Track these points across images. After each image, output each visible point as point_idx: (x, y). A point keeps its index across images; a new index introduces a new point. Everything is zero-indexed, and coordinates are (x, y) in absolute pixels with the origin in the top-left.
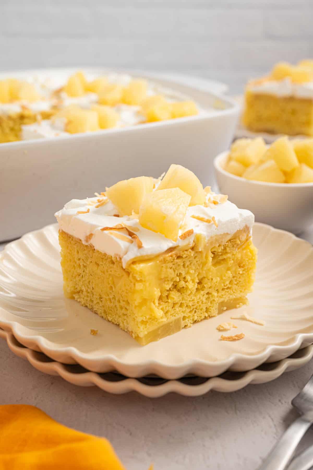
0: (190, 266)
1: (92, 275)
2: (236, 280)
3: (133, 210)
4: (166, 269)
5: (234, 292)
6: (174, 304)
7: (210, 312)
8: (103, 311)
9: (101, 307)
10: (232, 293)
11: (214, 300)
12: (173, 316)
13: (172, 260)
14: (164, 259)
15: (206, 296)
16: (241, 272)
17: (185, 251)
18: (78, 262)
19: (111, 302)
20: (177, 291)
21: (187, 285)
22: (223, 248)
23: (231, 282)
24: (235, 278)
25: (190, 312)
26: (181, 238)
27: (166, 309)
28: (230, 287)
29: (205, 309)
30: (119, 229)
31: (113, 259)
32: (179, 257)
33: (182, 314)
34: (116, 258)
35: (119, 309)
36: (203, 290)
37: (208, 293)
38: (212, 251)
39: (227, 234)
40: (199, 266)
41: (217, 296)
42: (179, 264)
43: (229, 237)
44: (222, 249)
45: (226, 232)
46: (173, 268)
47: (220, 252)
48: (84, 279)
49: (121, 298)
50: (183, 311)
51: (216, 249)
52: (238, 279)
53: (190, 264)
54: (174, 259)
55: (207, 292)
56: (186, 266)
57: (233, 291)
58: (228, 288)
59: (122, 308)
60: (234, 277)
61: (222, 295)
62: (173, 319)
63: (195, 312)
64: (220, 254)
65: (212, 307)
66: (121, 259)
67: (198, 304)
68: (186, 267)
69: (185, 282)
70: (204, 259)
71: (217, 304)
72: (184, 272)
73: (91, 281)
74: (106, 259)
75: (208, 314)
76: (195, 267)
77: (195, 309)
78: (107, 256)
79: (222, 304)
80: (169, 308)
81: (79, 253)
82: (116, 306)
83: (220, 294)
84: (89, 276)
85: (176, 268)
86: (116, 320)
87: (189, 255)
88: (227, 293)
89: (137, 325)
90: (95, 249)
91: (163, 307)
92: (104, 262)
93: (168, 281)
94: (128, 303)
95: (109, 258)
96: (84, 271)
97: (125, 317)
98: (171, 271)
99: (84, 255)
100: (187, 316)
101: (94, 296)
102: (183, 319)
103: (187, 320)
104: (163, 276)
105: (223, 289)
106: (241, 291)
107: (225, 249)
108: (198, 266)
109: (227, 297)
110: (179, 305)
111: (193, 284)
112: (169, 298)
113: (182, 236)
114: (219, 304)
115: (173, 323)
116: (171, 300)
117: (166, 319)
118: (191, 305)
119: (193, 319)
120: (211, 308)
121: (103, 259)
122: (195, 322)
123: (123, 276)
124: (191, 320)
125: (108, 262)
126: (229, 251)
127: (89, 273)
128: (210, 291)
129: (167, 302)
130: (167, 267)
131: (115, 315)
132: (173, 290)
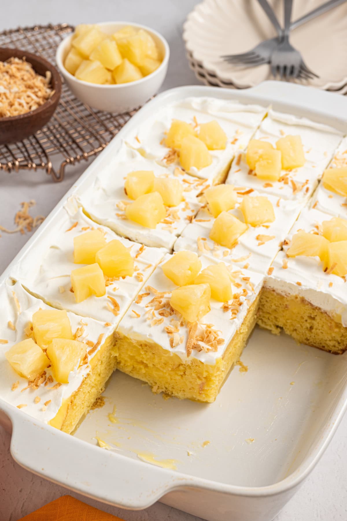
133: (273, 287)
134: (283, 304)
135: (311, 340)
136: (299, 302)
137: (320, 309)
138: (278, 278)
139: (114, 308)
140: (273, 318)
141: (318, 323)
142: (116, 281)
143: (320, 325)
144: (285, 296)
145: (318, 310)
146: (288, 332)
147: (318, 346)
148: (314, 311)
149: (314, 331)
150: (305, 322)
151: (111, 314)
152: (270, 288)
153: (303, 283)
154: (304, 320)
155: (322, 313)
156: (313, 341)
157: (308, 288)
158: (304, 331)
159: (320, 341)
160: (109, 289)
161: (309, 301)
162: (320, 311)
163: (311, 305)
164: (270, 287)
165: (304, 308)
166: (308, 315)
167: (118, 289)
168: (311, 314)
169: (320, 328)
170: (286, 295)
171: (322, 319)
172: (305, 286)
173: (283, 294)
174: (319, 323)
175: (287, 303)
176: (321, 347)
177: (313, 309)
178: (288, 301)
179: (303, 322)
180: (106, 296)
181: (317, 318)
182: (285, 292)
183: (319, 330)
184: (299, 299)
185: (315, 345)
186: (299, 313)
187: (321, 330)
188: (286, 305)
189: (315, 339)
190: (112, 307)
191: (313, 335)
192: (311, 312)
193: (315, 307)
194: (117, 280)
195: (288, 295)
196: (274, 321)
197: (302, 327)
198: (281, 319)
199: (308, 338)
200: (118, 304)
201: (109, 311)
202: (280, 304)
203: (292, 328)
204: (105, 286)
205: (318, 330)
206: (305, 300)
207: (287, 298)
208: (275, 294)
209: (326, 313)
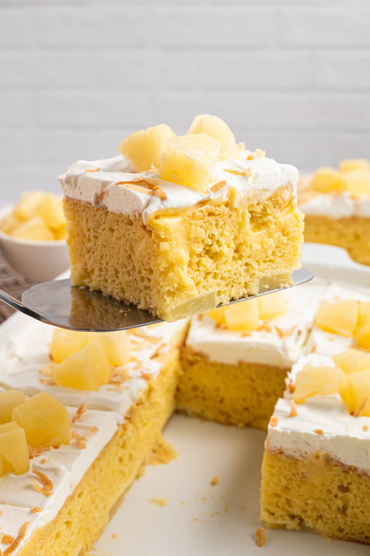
0: (224, 227)
1: (105, 246)
2: (280, 252)
3: (152, 164)
4: (196, 227)
5: (278, 267)
6: (207, 273)
7: (250, 288)
8: (120, 290)
9: (117, 285)
10: (275, 267)
11: (254, 274)
12: (205, 290)
13: (202, 217)
14: (193, 214)
15: (245, 267)
16: (285, 242)
17: (218, 207)
18: (87, 234)
19: (130, 275)
20: (209, 258)
21: (220, 251)
22: (262, 207)
23: (274, 253)
24: (279, 249)
25: (227, 285)
26: (212, 190)
27: (196, 279)
28: (272, 259)
29: (243, 285)
30: (137, 182)
31: (131, 218)
32: (211, 214)
33: (216, 287)
34: (135, 216)
35: (139, 282)
36: (240, 260)
37: (246, 264)
38: (249, 211)
39: (267, 190)
40: (235, 227)
41: (258, 269)
42: (211, 222)
43: (269, 194)
44: (261, 209)
45: (265, 187)
46: (204, 227)
47: (259, 213)
48: (95, 254)
49: (143, 267)
50: (217, 284)
51: (254, 208)
52: (282, 251)
53: (225, 224)
54: (204, 216)
55: (245, 262)
56: (219, 225)
57: (276, 265)
58: (270, 261)
59: (143, 279)
60: (277, 247)
61: (264, 269)
62: (205, 293)
63: (232, 286)
64: (259, 215)
65: (253, 282)
66: (140, 215)
67: (236, 276)
68: (219, 227)
69: (219, 246)
70: (241, 219)
71: (259, 280)
72: (217, 233)
73: (104, 254)
74: (122, 221)
75: (247, 290)
76: (230, 229)
77: (232, 283)
78: (123, 216)
79: (264, 280)
80: (201, 278)
81: (89, 221)
82: (136, 279)
83: (261, 267)
84: (102, 248)
85: (207, 227)
86: (136, 297)
87: (222, 212)
88: (269, 267)
89: (163, 297)
90: (109, 211)
91: (193, 277)
92: (120, 225)
93: (198, 242)
94: (151, 271)
95: (126, 218)
96: (95, 245)
97: (148, 291)
98: (202, 230)
99: (95, 223)
100: (223, 290)
101: (109, 273)
102: (218, 294)
103: (222, 295)
104: (192, 236)
105: (265, 262)
106: (286, 267)
107: (265, 210)
108: (233, 227)
109: (269, 272)
110: (212, 276)
111: (228, 249)
112: (199, 265)
113: (213, 187)
114: (260, 279)
115: (206, 298)
116: (202, 267)
117: (198, 292)
118: (227, 277)
119: (230, 295)
120: (251, 283)
121: (118, 221)
122: (232, 300)
123: (143, 237)
124: (227, 295)
125: (125, 224)
126: (270, 213)
127: (102, 244)
128: (249, 261)
129: (198, 270)
130: (196, 225)
131: (135, 291)
132: (205, 257)
133: (281, 447)
134: (298, 473)
135: (347, 529)
136: (323, 464)
137: (355, 469)
138: (287, 429)
139: (44, 487)
140: (284, 502)
141: (355, 496)
142: (44, 451)
143: (359, 499)
144: (300, 458)
145: (352, 471)
146: (309, 523)
147: (359, 539)
148: (347, 475)
149: (349, 511)
150: (334, 499)
151: (40, 496)
152: (275, 449)
153: (325, 430)
154: (332, 496)
155: (359, 476)
156: (350, 530)
157: (334, 435)
158: (334, 515)
159: (361, 528)
160: (36, 461)
161: (337, 459)
162: (357, 473)
163: (342, 465)
164: (275, 447)
165: (330, 473)
166: (338, 484)
167: (48, 461)
168: (342, 482)
169: (359, 504)
170: (301, 456)
171: (361, 488)
172: (328, 434)
173: (297, 455)
174: (357, 495)
175: (303, 470)
176: (364, 539)
177: (346, 472)
178: (304, 466)
179: (331, 500)
180: (30, 473)
181: (353, 487)
182: (299, 451)
183: (358, 508)
184: (322, 458)
185: (353, 537)
186: (323, 485)
187: (361, 506)
188: (302, 473)
189: (353, 526)
190: (41, 486)
191: (349, 519)
192: (342, 478)
193: (348, 467)
194: (46, 450)
195: (303, 455)
196: (287, 507)
197: (330, 508)
198: (296, 501)
199: (342, 527)
200: (50, 481)
201: (37, 491)
202: (294, 474)
203: (315, 515)
204: (29, 458)
205: (356, 509)
206: (332, 459)
207: (303, 462)
208: (284, 458)
209: (366, 474)
